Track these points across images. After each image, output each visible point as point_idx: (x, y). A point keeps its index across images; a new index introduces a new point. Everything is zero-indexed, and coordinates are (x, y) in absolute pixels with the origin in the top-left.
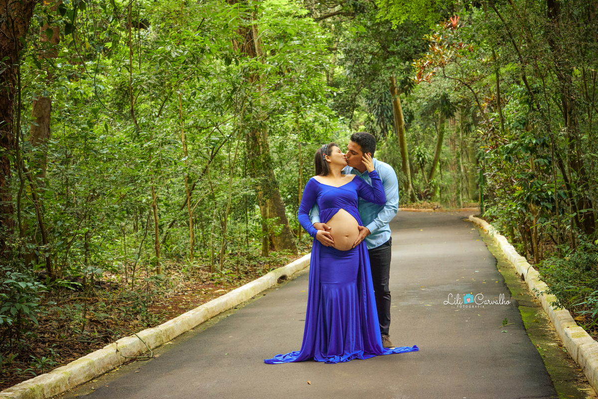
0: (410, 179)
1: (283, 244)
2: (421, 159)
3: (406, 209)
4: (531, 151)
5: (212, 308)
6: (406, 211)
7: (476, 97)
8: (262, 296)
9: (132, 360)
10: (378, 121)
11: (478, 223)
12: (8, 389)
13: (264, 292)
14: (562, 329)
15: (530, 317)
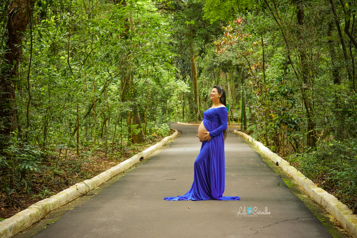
0: (198, 107)
1: (139, 140)
2: (205, 96)
3: (196, 124)
4: (284, 95)
5: (114, 171)
6: (196, 125)
7: (249, 63)
8: (135, 168)
9: (84, 195)
10: (181, 72)
11: (240, 134)
12: (34, 204)
13: (136, 165)
14: (310, 188)
15: (289, 183)
